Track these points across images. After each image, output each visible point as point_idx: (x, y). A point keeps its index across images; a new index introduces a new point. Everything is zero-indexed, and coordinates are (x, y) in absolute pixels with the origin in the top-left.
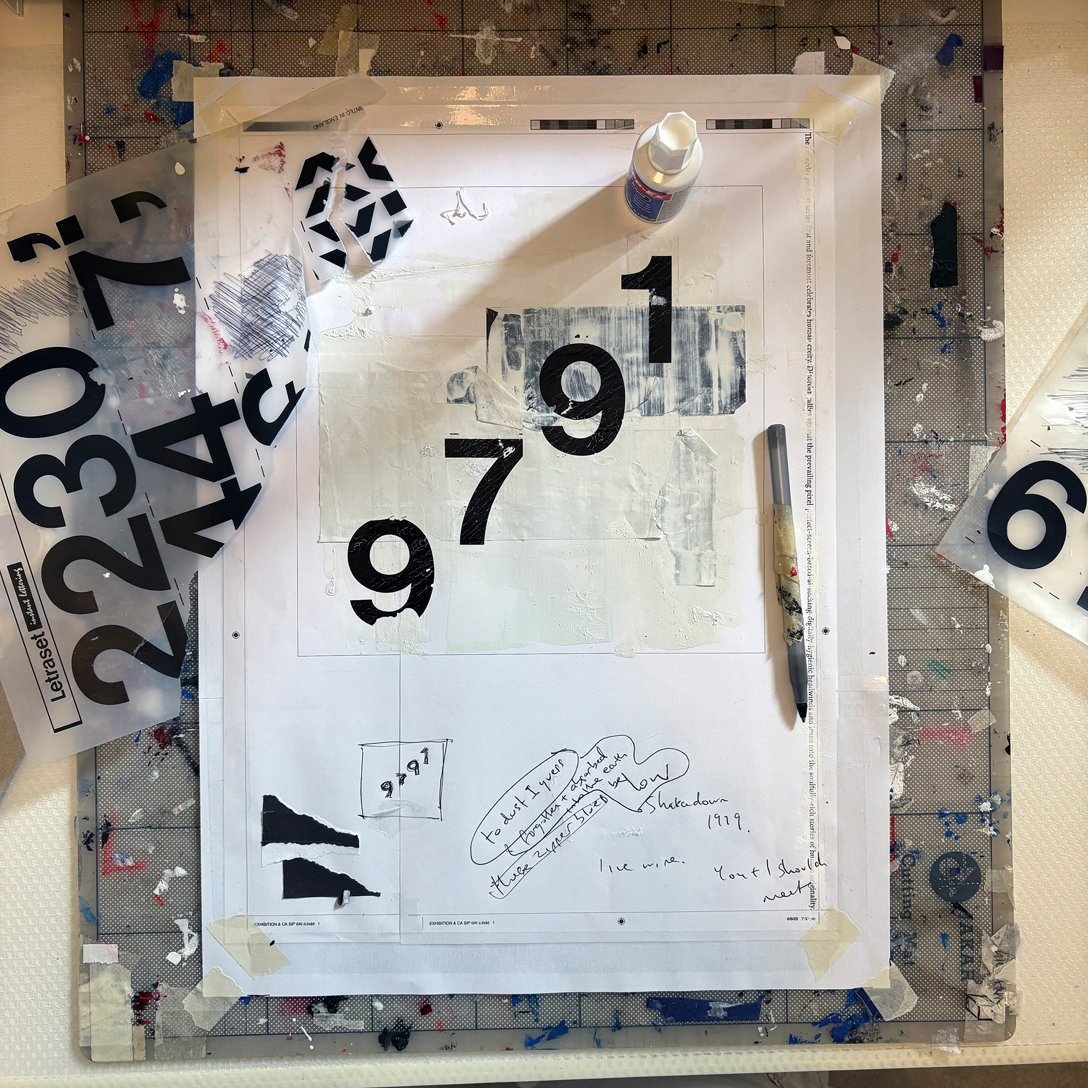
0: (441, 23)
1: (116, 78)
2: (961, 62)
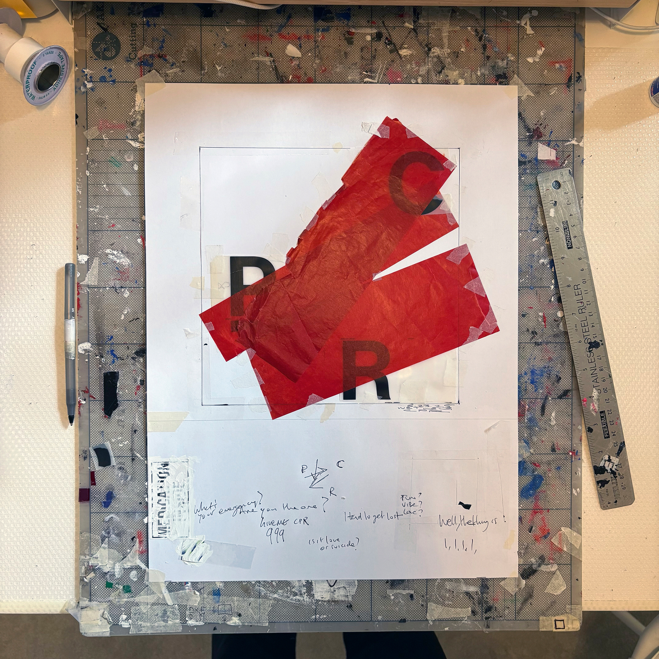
1: (555, 485)
2: (102, 493)
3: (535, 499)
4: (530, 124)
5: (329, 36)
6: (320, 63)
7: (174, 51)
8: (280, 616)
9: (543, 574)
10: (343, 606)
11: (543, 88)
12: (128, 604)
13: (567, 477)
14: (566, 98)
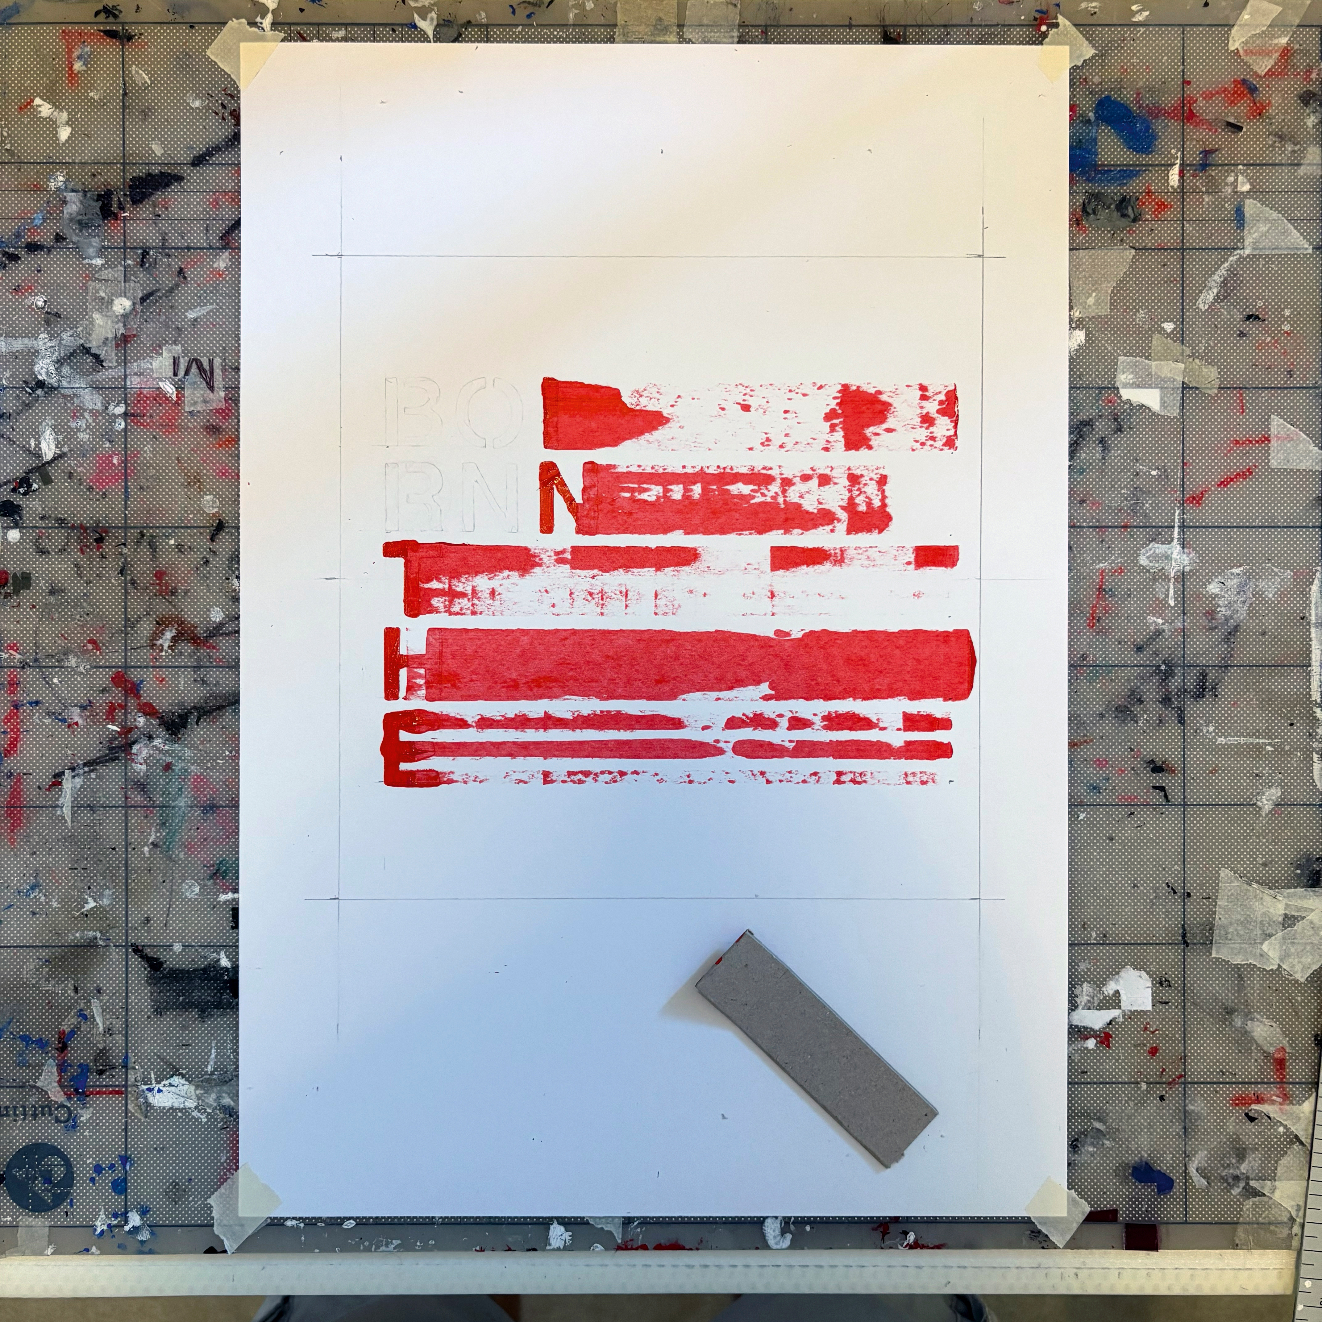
0: (1194, 498)
1: (1122, 67)
2: (1137, 1194)
3: (1157, 117)
5: (9, 632)
6: (75, 655)
7: (50, 1014)
11: (134, 101)
14: (159, 44)
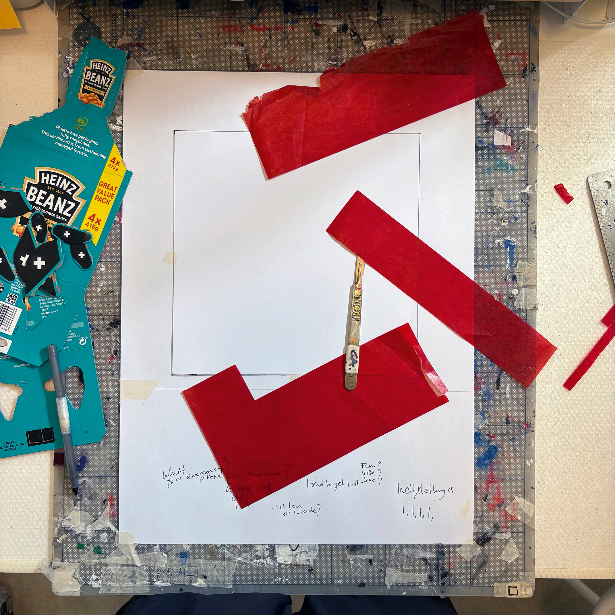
1: (509, 456)
2: (76, 457)
3: (490, 469)
4: (487, 112)
5: (298, 27)
6: (289, 52)
7: (151, 40)
8: (244, 579)
9: (498, 541)
10: (304, 569)
12: (99, 565)
13: (521, 448)
14: (521, 88)
